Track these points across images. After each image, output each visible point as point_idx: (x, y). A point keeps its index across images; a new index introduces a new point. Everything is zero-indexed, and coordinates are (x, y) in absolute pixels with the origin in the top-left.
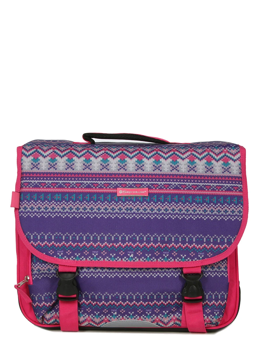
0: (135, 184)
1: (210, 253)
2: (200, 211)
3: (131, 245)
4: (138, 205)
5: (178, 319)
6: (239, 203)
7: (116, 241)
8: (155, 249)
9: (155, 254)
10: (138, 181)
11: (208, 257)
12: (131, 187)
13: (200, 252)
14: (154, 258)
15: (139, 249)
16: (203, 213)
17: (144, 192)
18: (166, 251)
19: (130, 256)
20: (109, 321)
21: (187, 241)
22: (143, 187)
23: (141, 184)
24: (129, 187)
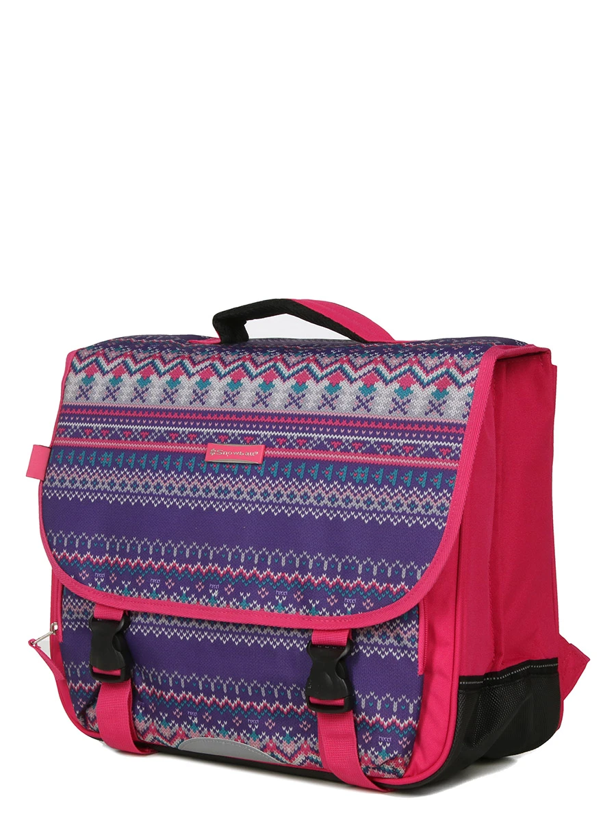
0: (243, 436)
1: (368, 601)
2: (358, 502)
3: (216, 570)
4: (240, 484)
5: (312, 750)
6: (444, 485)
7: (193, 560)
8: (260, 583)
9: (259, 593)
10: (250, 429)
11: (364, 610)
12: (235, 441)
13: (348, 597)
14: (255, 603)
15: (230, 580)
16: (365, 507)
17: (254, 454)
18: (281, 588)
19: (213, 595)
20: (187, 736)
21: (325, 569)
22: (258, 443)
23: (255, 436)
24: (232, 442)
